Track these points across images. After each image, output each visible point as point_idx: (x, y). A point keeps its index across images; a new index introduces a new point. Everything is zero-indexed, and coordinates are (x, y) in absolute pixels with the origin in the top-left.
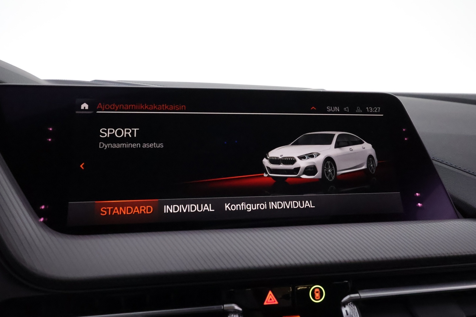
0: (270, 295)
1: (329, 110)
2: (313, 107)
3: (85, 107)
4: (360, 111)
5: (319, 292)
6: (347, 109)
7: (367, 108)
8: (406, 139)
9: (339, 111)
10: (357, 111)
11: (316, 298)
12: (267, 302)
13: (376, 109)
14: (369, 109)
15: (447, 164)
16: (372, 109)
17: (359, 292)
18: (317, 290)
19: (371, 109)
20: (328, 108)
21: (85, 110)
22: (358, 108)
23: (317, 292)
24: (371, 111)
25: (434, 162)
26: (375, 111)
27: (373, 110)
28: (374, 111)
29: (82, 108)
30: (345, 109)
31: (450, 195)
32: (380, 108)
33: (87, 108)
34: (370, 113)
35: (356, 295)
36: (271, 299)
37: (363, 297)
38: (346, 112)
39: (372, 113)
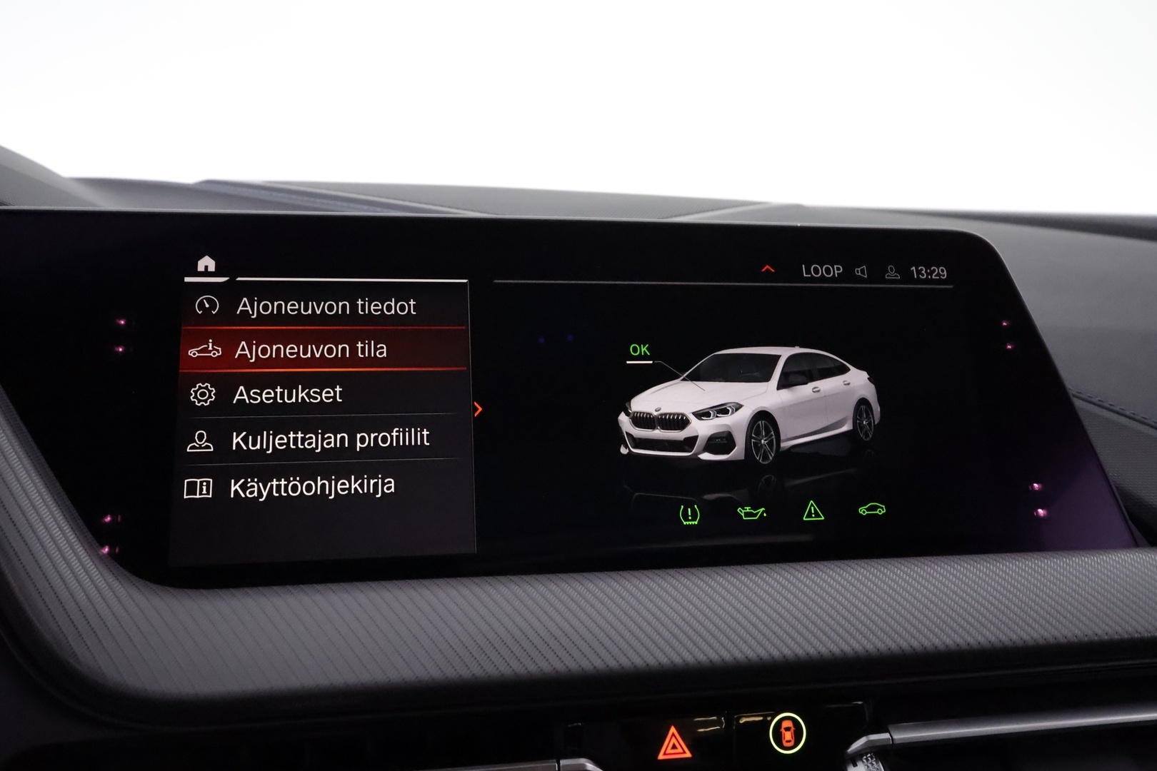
0: (673, 735)
2: (768, 267)
3: (206, 267)
4: (896, 276)
5: (793, 729)
6: (862, 271)
7: (914, 268)
8: (1009, 347)
10: (888, 276)
11: (786, 744)
12: (665, 754)
13: (934, 271)
14: (919, 272)
15: (1112, 408)
16: (926, 272)
17: (890, 728)
18: (786, 724)
19: (923, 272)
21: (206, 273)
22: (892, 270)
23: (788, 729)
24: (923, 275)
25: (1078, 403)
26: (933, 277)
27: (928, 274)
28: (931, 277)
29: (201, 268)
30: (858, 272)
31: (1117, 488)
32: (944, 269)
33: (212, 268)
34: (919, 281)
35: (885, 736)
36: (674, 747)
37: (900, 742)
38: (861, 280)
39: (927, 281)
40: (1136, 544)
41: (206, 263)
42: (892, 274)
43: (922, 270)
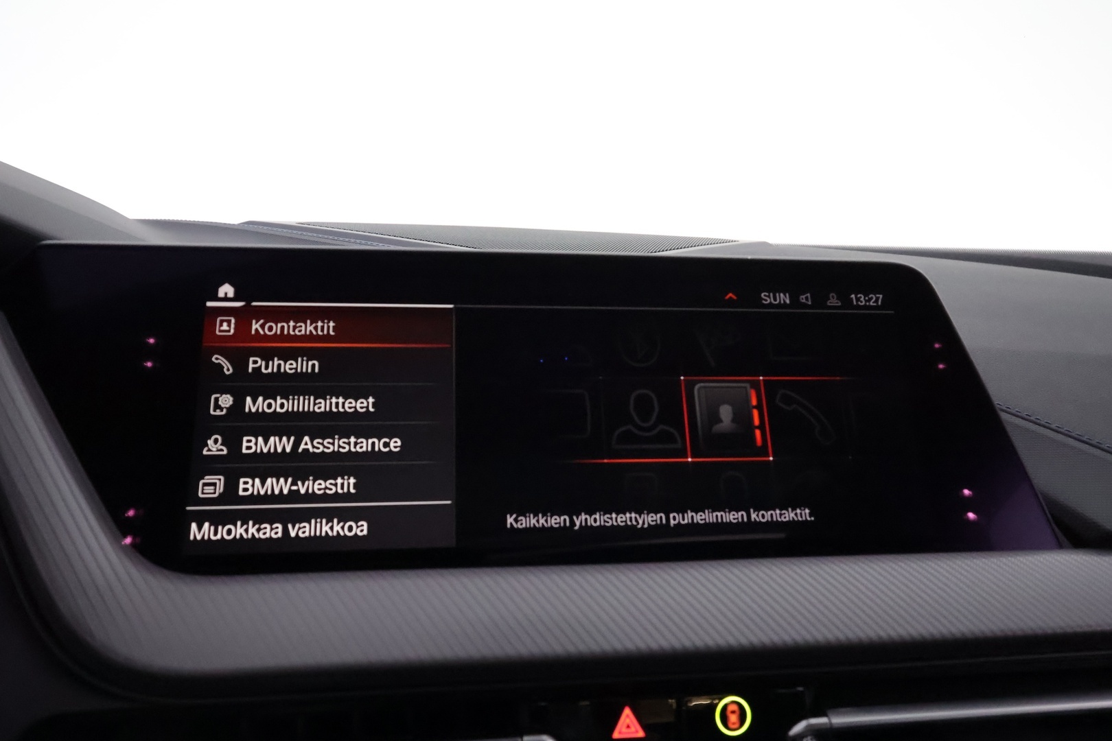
0: (628, 716)
1: (766, 300)
2: (730, 295)
3: (226, 294)
4: (837, 303)
5: (738, 712)
6: (807, 298)
7: (853, 296)
8: (940, 366)
9: (788, 302)
10: (830, 302)
11: (731, 726)
12: (619, 733)
13: (872, 298)
14: (858, 299)
15: (1038, 421)
16: (864, 299)
17: (830, 712)
18: (731, 708)
19: (862, 299)
20: (765, 295)
21: (226, 299)
22: (833, 297)
23: (733, 712)
24: (861, 302)
25: (1004, 416)
26: (871, 304)
27: (866, 301)
28: (869, 303)
29: (221, 294)
30: (803, 299)
31: (1041, 494)
32: (881, 296)
33: (231, 294)
34: (858, 307)
35: (822, 720)
36: (628, 727)
37: (837, 726)
38: (805, 306)
39: (865, 307)
40: (1060, 546)
41: (227, 290)
42: (833, 301)
43: (861, 297)
